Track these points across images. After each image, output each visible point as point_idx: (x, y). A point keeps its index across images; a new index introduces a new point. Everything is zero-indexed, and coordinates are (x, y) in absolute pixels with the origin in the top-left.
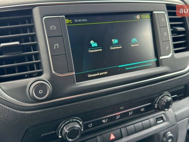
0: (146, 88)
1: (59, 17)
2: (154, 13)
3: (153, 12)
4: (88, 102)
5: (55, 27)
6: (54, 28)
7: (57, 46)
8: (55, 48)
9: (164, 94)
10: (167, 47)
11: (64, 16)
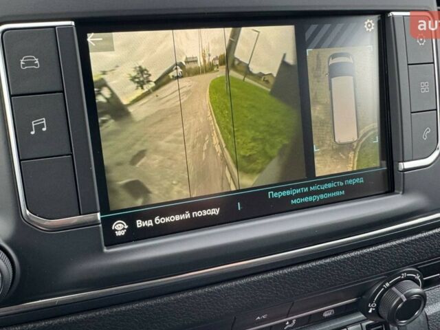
0: (344, 262)
1: (54, 27)
2: (393, 17)
3: (389, 11)
4: (147, 310)
5: (37, 62)
6: (33, 63)
7: (42, 126)
8: (33, 133)
9: (400, 275)
10: (428, 131)
11: (73, 23)
